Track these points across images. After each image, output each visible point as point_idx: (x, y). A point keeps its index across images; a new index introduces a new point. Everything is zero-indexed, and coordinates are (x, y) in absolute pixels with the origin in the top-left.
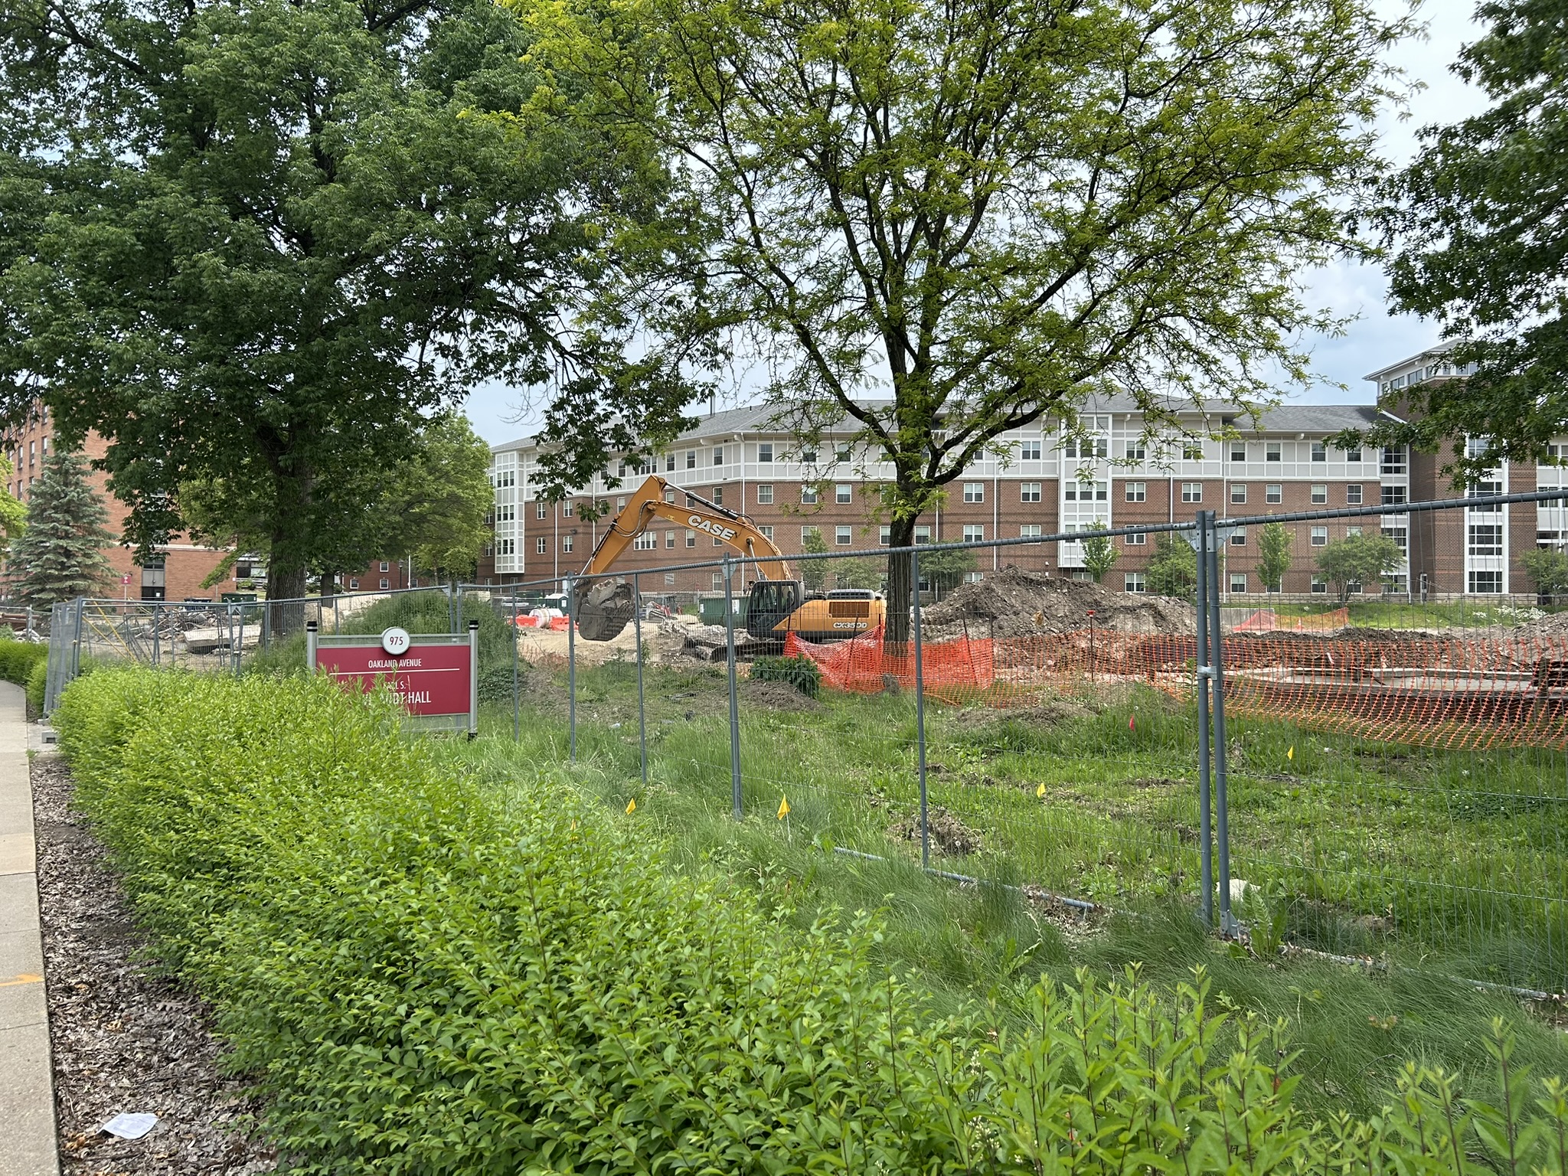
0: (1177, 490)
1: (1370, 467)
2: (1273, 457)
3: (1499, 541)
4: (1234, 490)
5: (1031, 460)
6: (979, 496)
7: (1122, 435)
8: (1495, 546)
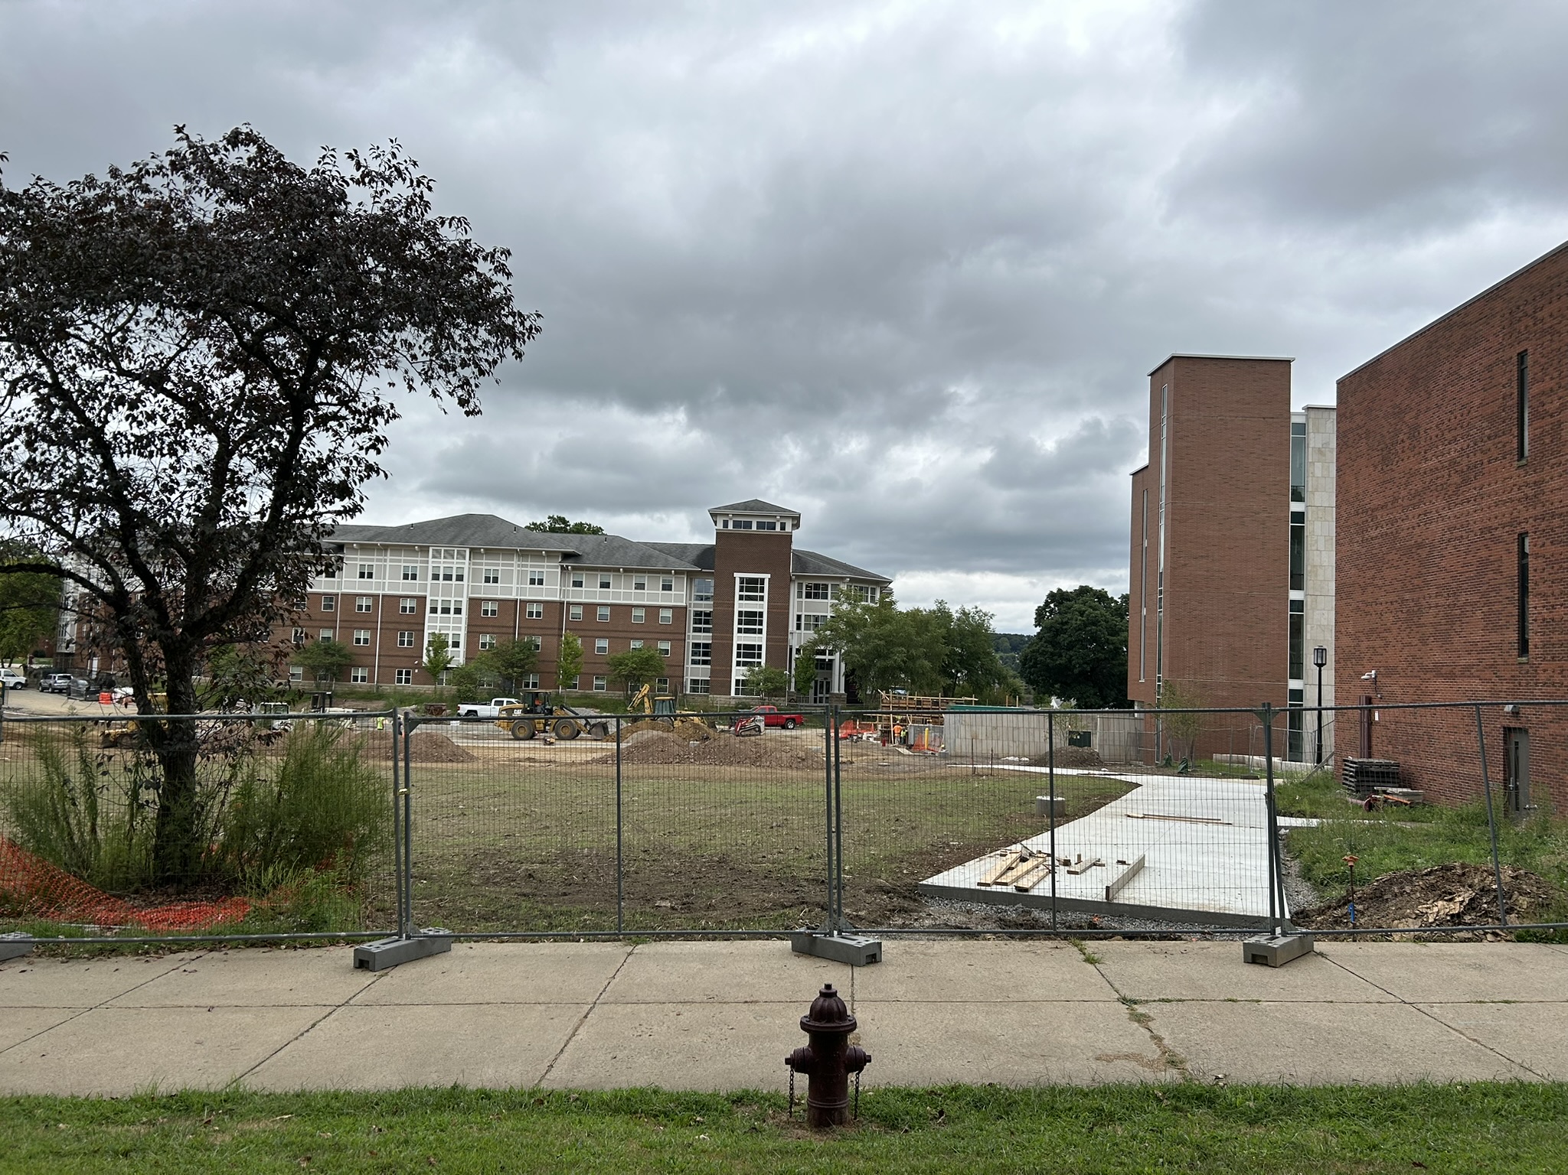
0: (523, 609)
1: (680, 595)
2: (605, 585)
3: (759, 656)
4: (573, 610)
5: (409, 581)
6: (368, 608)
7: (481, 564)
8: (756, 660)
